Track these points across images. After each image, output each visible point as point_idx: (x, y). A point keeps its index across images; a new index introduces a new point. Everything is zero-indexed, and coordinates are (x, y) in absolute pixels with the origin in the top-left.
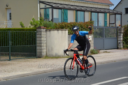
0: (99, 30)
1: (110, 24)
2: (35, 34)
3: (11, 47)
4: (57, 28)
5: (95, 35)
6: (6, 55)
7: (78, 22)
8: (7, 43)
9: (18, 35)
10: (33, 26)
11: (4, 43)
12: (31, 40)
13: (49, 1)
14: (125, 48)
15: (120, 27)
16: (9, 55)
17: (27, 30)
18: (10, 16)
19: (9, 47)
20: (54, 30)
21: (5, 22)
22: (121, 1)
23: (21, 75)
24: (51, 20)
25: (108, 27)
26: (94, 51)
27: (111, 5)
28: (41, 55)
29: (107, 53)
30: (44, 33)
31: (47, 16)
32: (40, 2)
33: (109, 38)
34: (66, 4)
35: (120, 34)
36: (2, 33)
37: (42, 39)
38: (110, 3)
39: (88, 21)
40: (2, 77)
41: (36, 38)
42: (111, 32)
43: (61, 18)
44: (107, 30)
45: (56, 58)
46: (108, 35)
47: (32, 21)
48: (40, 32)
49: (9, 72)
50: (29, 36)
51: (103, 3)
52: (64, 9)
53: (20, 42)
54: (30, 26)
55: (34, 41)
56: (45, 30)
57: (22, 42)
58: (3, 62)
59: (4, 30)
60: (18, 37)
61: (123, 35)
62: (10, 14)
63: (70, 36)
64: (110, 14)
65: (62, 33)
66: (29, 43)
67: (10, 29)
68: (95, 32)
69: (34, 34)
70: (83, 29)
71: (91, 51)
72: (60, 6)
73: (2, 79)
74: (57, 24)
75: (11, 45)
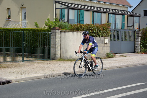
0: (116, 33)
1: (127, 26)
2: (50, 35)
3: (25, 48)
4: (72, 30)
5: (112, 37)
6: (20, 56)
7: (94, 24)
8: (20, 44)
10: (48, 27)
12: (45, 41)
13: (65, 1)
14: (142, 52)
15: (138, 30)
16: (22, 55)
17: (41, 30)
18: (25, 16)
19: (22, 48)
21: (20, 22)
22: (140, 3)
24: (67, 21)
25: (126, 30)
26: (110, 55)
27: (130, 7)
28: (55, 57)
29: (123, 57)
30: (59, 34)
31: (62, 16)
32: (56, 2)
33: (126, 41)
34: (83, 4)
35: (138, 37)
37: (57, 40)
38: (129, 5)
39: (105, 23)
41: (50, 40)
42: (128, 35)
43: (77, 19)
44: (124, 33)
45: (70, 61)
46: (125, 38)
47: (47, 22)
48: (55, 34)
50: (43, 37)
51: (121, 4)
52: (80, 10)
53: (34, 43)
54: (45, 27)
55: (48, 43)
56: (60, 31)
57: (36, 43)
58: (16, 63)
60: (32, 37)
61: (141, 39)
62: (25, 13)
64: (128, 16)
65: (77, 34)
66: (43, 44)
67: (25, 29)
68: (112, 35)
69: (49, 35)
70: (99, 31)
71: (107, 54)
72: (76, 7)
73: (14, 80)
74: (73, 25)
75: (25, 46)
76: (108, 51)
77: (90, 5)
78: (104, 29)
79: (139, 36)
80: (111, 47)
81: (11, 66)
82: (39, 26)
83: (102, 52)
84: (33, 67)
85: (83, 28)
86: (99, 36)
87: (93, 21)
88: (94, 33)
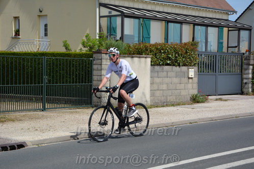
0: (208, 59)
1: (228, 47)
2: (91, 64)
3: (47, 86)
4: (130, 54)
5: (201, 67)
6: (37, 101)
7: (169, 43)
8: (39, 79)
9: (60, 65)
10: (87, 49)
11: (35, 78)
12: (82, 74)
13: (117, 4)
15: (247, 53)
16: (42, 100)
17: (76, 55)
18: (46, 30)
19: (42, 86)
20: (125, 57)
21: (36, 41)
22: (250, 6)
23: (64, 137)
24: (120, 38)
25: (226, 53)
26: (198, 98)
27: (232, 13)
28: (101, 102)
29: (222, 102)
30: (107, 61)
31: (112, 31)
32: (101, 5)
33: (227, 73)
34: (148, 9)
36: (31, 59)
37: (103, 72)
38: (231, 10)
39: (188, 41)
40: (31, 140)
41: (91, 72)
42: (230, 62)
43: (138, 36)
44: (223, 59)
46: (225, 68)
47: (86, 40)
48: (100, 61)
49: (42, 131)
50: (79, 66)
51: (217, 7)
52: (144, 19)
53: (63, 78)
54: (81, 49)
55: (89, 77)
57: (67, 77)
58: (32, 113)
59: (35, 55)
60: (60, 67)
61: (252, 70)
62: (46, 25)
63: (154, 68)
64: (230, 29)
65: (140, 62)
66: (79, 79)
67: (46, 53)
68: (201, 63)
69: (89, 63)
70: (179, 56)
71: (193, 97)
72: (137, 13)
73: (30, 143)
74: (131, 46)
75: (47, 83)
76: (195, 92)
77: (161, 10)
78: (186, 52)
79: (249, 65)
80: (199, 83)
81: (23, 118)
82: (71, 47)
83: (184, 93)
84: (63, 120)
85: (150, 51)
86: (179, 65)
87: (167, 38)
88: (169, 59)
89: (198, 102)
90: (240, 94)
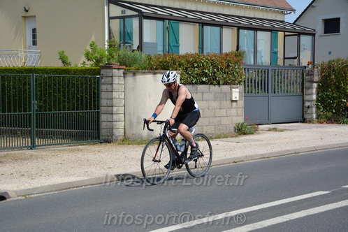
0: (258, 74)
1: (285, 58)
2: (98, 83)
3: (37, 114)
4: (151, 69)
5: (248, 86)
6: (23, 135)
7: (205, 53)
8: (25, 105)
9: (55, 85)
10: (92, 63)
11: (20, 104)
12: (86, 97)
14: (322, 120)
15: (310, 66)
16: (30, 134)
17: (76, 71)
18: (34, 37)
19: (30, 115)
20: (144, 73)
21: (21, 52)
22: (312, 2)
23: (62, 184)
24: (138, 48)
25: (281, 67)
26: (245, 128)
27: (289, 12)
28: (112, 135)
29: (277, 133)
30: (119, 80)
31: (127, 37)
33: (283, 94)
34: (176, 7)
35: (311, 84)
36: (14, 78)
37: (115, 95)
38: (288, 8)
39: (230, 51)
40: (15, 189)
41: (98, 94)
42: (287, 78)
43: (162, 44)
44: (278, 75)
46: (281, 87)
47: (90, 50)
48: (110, 78)
49: (31, 177)
50: (82, 87)
51: (268, 4)
52: (170, 20)
53: (60, 103)
54: (84, 62)
55: (95, 101)
56: (121, 72)
57: (64, 102)
58: (16, 152)
59: (19, 71)
60: (54, 88)
61: (317, 88)
62: (34, 30)
64: (286, 33)
66: (82, 104)
67: (35, 69)
68: (248, 80)
69: (95, 82)
70: (218, 71)
71: (238, 127)
72: (160, 12)
73: (13, 193)
74: (153, 57)
75: (36, 111)
76: (241, 120)
77: (193, 9)
78: (228, 66)
79: (312, 82)
80: (246, 108)
81: (3, 160)
82: (69, 60)
83: (225, 121)
84: (60, 161)
85: (179, 64)
86: (219, 84)
87: (201, 47)
88: (206, 75)
89: (245, 134)
90: (301, 122)
